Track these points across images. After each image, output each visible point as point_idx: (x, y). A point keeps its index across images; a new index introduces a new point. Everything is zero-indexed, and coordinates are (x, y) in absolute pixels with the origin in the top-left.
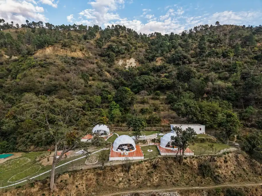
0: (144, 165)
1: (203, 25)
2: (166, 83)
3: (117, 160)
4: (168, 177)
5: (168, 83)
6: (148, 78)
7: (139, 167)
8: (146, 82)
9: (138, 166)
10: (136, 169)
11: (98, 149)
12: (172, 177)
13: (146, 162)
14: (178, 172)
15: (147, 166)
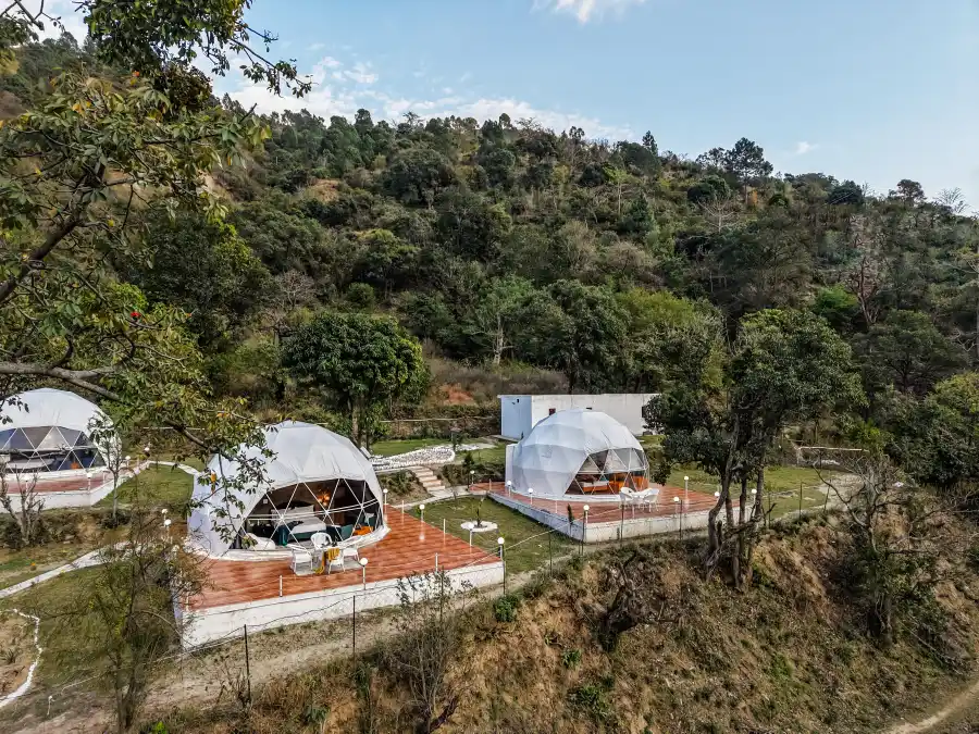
0: (535, 628)
1: (459, 119)
2: (393, 254)
3: (268, 633)
4: (713, 698)
5: (401, 252)
6: (304, 228)
7: (504, 654)
8: (296, 243)
9: (491, 651)
10: (480, 683)
11: (27, 570)
12: (727, 686)
13: (542, 606)
14: (745, 644)
15: (554, 641)
